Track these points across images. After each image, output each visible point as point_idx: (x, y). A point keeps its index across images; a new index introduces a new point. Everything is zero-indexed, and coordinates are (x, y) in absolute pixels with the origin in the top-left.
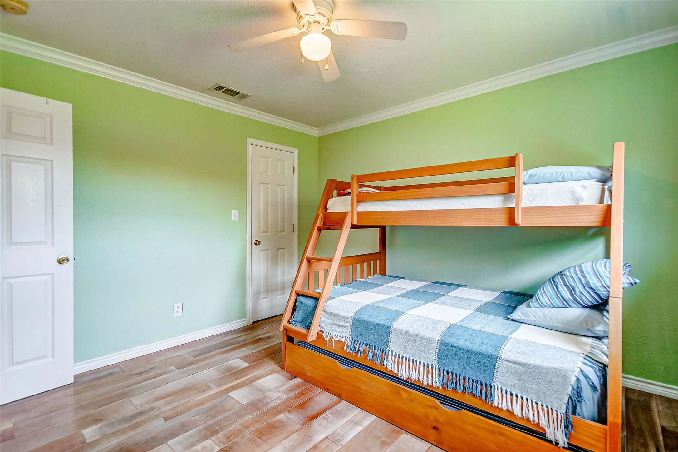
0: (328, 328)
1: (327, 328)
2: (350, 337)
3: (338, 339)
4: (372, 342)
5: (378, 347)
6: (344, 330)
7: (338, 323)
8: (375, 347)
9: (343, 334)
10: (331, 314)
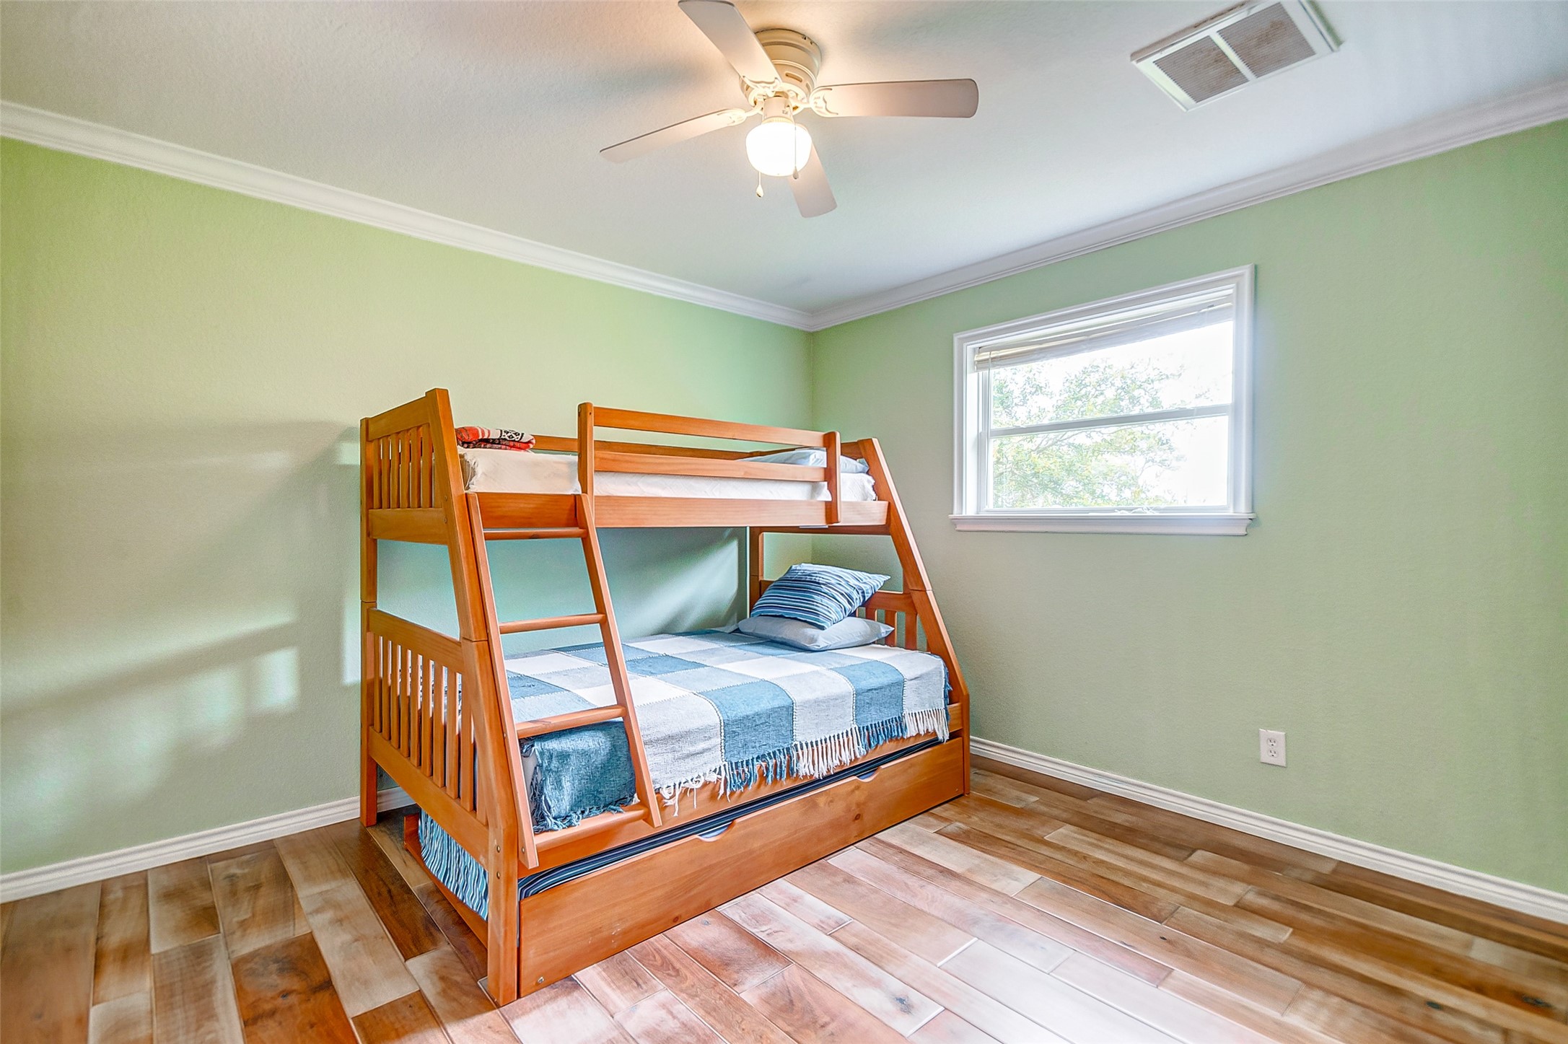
0: (669, 775)
1: (666, 776)
2: (726, 763)
3: (702, 781)
4: (767, 747)
5: (779, 750)
6: (707, 756)
7: (692, 749)
8: (774, 753)
9: (709, 766)
10: (670, 738)
